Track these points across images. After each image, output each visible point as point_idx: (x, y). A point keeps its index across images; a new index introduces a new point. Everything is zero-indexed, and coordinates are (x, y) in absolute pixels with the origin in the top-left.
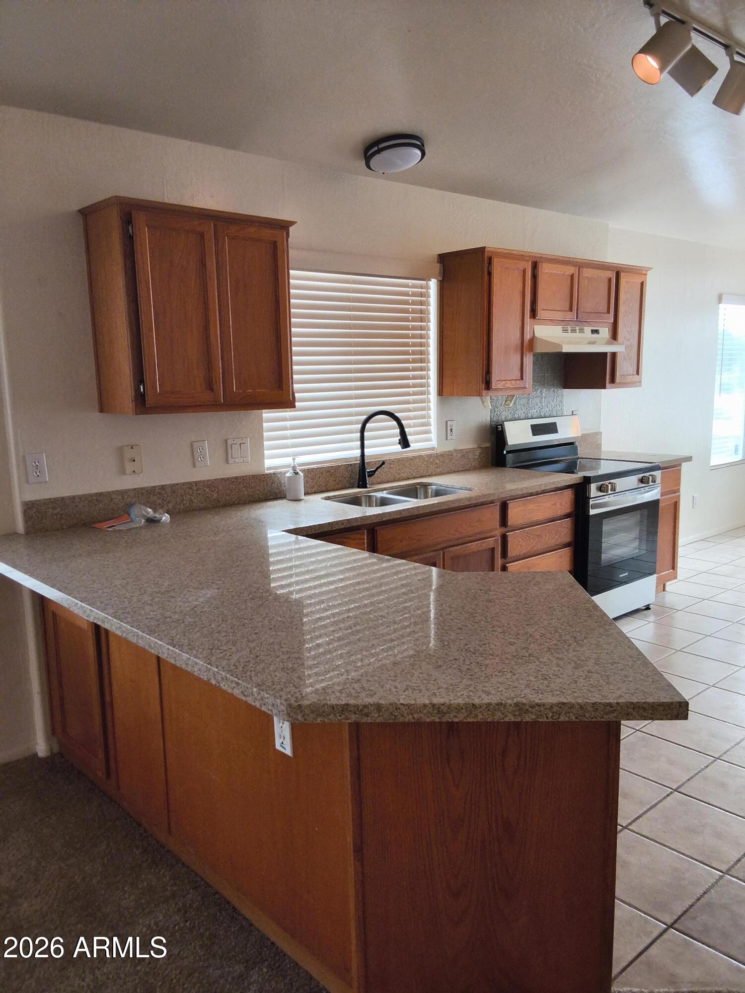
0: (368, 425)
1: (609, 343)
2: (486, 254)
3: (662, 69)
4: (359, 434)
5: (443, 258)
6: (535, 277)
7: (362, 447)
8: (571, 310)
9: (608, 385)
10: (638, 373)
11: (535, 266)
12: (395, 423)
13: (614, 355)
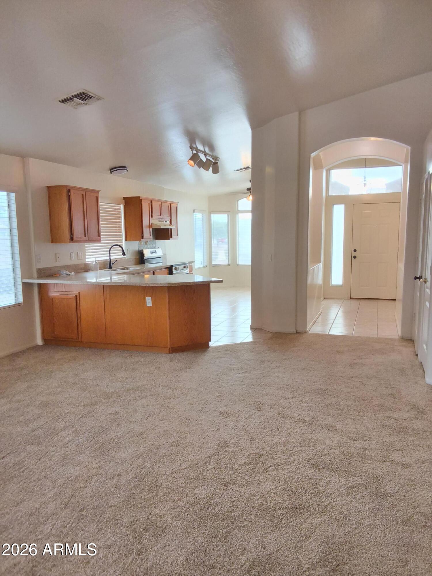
0: (111, 249)
1: (170, 226)
2: (140, 199)
3: (195, 164)
4: (109, 252)
5: (125, 198)
6: (151, 205)
7: (110, 256)
8: (160, 215)
9: (170, 239)
10: (177, 235)
11: (151, 202)
12: (121, 249)
13: (171, 229)
